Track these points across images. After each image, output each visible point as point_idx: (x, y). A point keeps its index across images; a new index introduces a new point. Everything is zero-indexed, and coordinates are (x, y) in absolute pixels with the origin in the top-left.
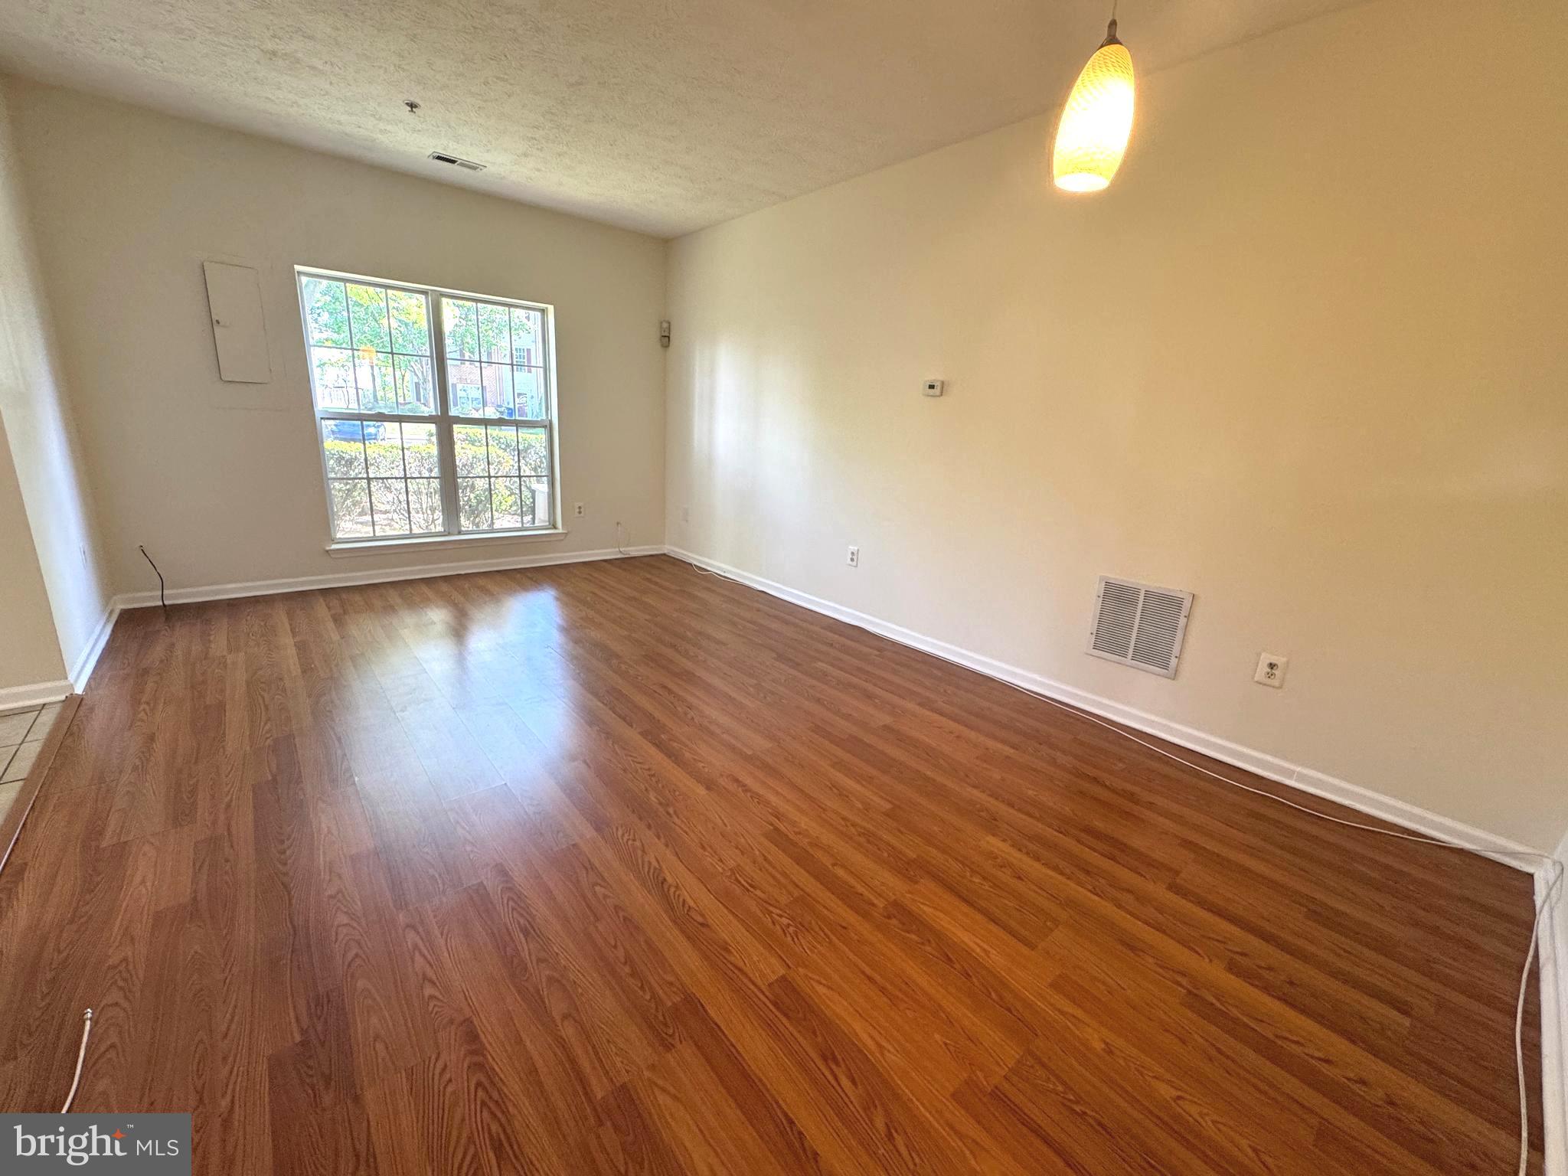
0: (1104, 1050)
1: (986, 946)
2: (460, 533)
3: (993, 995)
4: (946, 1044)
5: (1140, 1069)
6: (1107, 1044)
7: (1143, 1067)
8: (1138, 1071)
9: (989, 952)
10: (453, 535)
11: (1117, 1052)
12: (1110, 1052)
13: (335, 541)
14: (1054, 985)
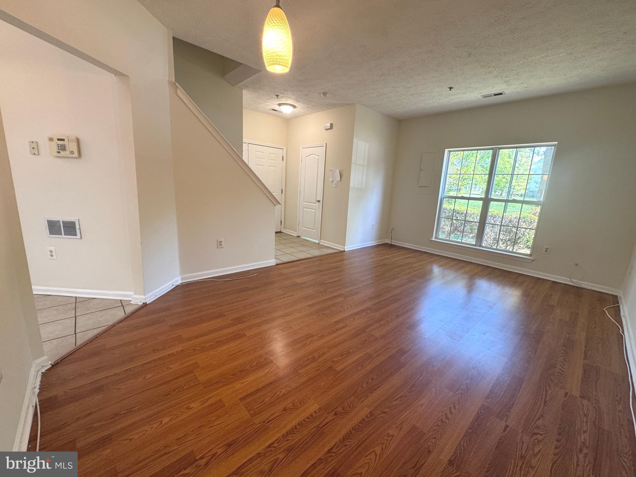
0: (189, 406)
1: (245, 384)
2: (480, 246)
3: (223, 380)
4: (212, 364)
5: (177, 415)
6: (191, 408)
7: (177, 417)
8: (177, 414)
9: (242, 384)
10: (477, 246)
11: (186, 410)
12: (187, 408)
13: (437, 238)
14: (221, 400)
